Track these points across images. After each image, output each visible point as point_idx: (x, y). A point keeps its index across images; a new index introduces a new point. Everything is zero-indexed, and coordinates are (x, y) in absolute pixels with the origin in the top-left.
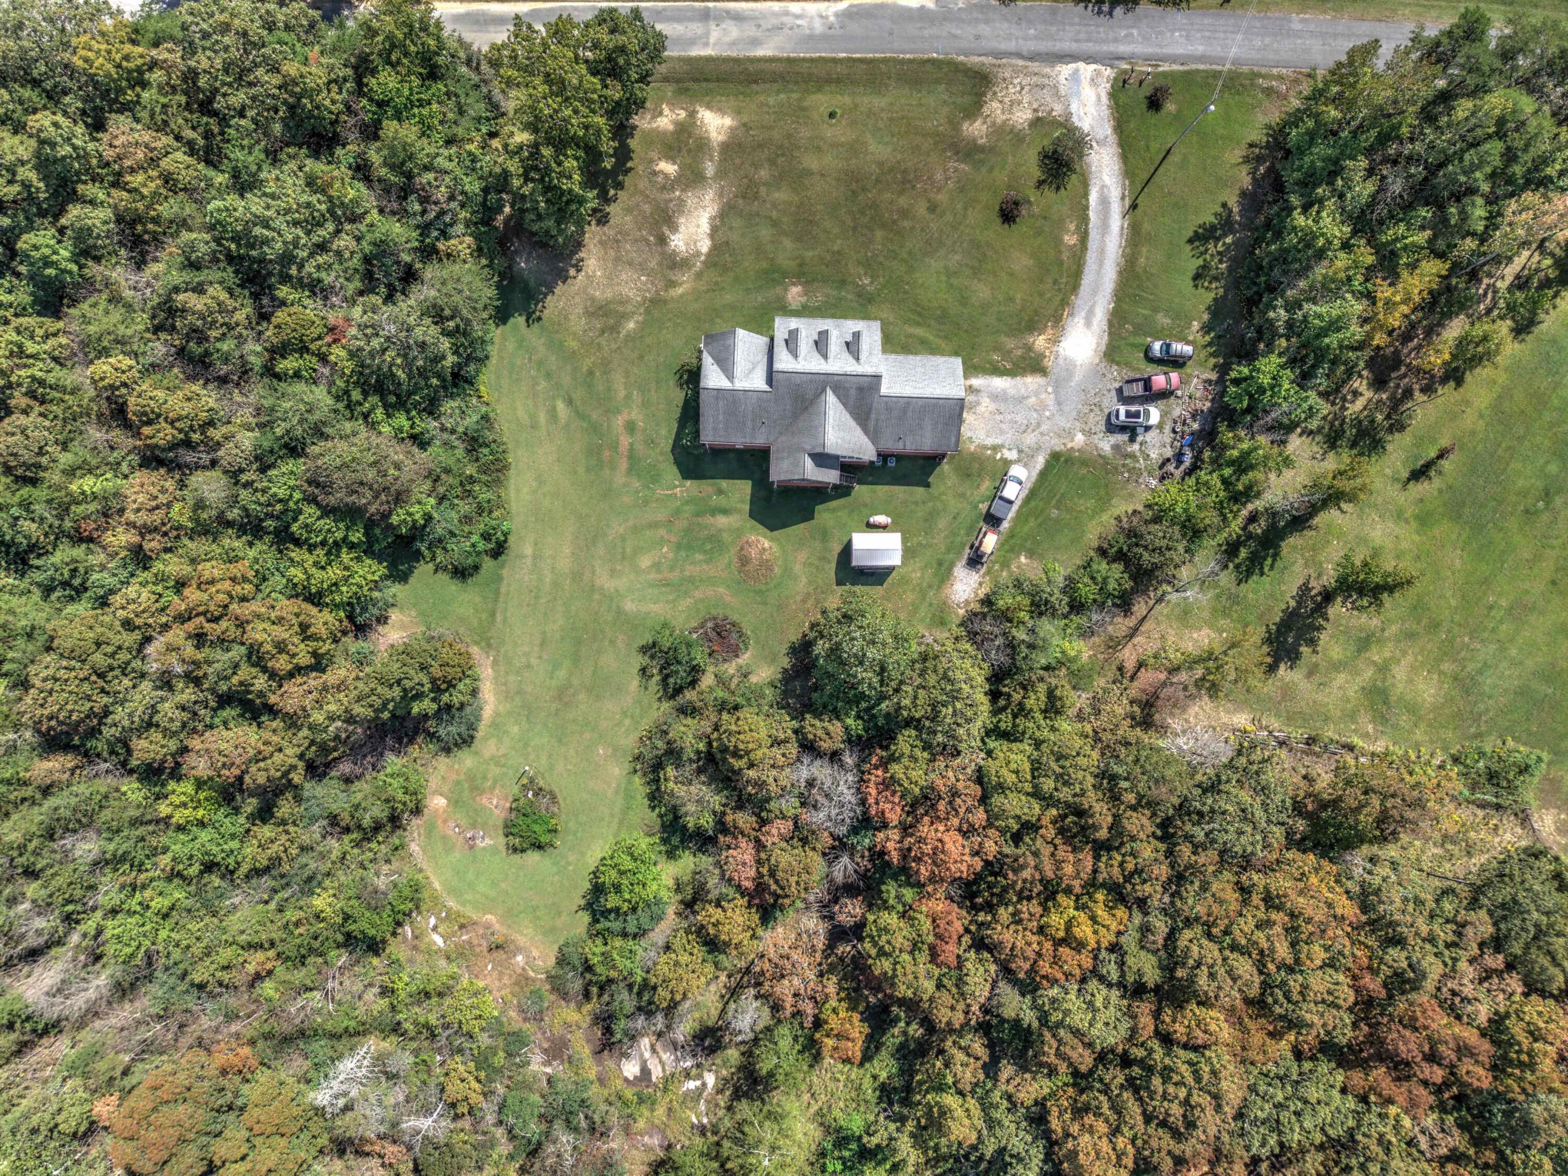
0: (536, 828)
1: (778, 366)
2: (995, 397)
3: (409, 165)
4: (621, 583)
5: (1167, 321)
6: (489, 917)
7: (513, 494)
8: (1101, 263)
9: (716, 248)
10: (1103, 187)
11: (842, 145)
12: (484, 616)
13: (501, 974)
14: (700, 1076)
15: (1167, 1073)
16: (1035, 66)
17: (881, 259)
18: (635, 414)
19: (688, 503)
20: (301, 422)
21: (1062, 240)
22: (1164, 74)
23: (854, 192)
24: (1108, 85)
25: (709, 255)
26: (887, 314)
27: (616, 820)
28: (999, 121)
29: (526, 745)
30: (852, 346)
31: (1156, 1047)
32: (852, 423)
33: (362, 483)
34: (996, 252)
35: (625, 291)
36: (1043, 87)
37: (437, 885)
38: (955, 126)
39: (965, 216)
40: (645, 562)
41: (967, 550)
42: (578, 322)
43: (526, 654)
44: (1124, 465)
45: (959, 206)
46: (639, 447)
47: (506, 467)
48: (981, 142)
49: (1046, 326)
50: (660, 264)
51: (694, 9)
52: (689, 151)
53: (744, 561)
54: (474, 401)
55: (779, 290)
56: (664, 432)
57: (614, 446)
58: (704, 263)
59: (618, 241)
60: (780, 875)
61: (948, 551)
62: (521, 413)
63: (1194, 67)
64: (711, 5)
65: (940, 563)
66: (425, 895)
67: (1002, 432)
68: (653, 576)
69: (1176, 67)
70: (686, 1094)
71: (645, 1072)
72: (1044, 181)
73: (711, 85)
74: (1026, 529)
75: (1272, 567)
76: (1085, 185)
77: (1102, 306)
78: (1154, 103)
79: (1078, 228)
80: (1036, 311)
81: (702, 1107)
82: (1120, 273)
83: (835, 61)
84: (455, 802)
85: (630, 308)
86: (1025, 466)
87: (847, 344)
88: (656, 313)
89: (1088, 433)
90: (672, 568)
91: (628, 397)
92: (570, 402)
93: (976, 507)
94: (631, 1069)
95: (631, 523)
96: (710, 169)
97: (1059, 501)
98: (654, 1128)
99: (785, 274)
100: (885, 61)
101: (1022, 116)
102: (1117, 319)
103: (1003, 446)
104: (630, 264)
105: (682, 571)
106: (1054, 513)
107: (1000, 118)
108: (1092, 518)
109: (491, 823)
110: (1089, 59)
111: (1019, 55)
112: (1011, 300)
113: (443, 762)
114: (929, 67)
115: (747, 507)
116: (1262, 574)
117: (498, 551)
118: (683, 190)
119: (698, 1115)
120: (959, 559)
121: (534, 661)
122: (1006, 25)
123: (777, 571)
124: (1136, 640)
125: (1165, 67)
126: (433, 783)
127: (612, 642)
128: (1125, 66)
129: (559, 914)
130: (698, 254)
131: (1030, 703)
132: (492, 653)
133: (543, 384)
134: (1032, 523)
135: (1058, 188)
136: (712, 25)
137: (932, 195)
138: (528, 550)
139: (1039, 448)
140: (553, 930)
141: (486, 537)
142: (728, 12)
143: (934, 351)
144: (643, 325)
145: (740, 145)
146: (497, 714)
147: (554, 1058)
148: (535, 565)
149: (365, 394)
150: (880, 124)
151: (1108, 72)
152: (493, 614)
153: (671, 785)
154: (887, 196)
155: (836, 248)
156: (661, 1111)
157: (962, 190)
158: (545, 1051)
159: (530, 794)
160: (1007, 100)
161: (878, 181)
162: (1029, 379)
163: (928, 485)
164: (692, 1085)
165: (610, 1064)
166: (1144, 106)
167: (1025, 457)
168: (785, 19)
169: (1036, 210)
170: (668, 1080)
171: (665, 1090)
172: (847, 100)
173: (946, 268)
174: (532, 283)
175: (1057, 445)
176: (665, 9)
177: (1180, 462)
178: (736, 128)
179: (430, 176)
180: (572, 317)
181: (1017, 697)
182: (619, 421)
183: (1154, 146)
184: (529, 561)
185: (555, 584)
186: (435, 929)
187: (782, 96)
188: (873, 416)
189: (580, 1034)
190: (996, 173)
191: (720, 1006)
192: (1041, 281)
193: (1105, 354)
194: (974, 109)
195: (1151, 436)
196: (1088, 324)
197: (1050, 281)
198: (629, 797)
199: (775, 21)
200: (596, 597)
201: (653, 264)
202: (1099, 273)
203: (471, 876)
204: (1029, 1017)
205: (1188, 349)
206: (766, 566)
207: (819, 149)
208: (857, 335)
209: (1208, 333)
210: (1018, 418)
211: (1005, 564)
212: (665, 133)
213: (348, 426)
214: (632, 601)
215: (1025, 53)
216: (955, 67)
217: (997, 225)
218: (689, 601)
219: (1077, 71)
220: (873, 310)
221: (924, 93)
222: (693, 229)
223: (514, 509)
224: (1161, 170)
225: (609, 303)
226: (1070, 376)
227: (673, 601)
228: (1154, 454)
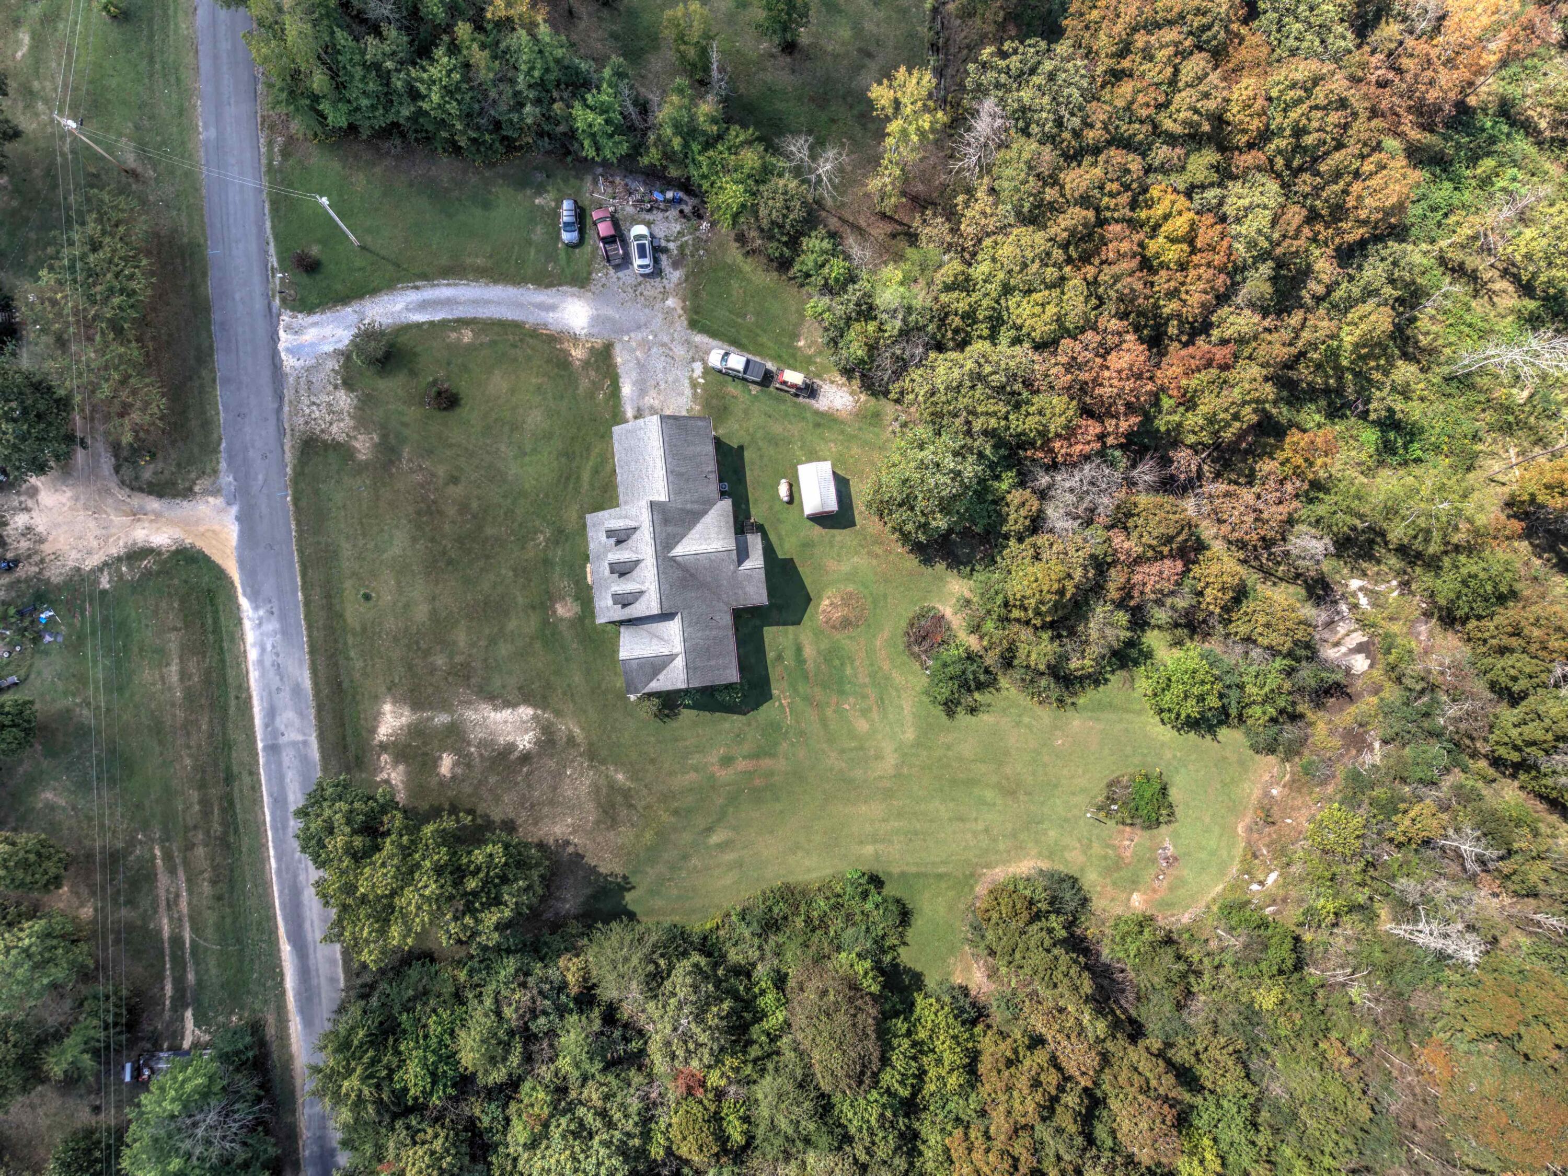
0: (1148, 795)
1: (655, 610)
2: (642, 392)
3: (501, 1034)
4: (888, 748)
5: (539, 230)
6: (1240, 830)
7: (814, 875)
8: (487, 302)
9: (527, 698)
10: (407, 309)
11: (398, 583)
12: (943, 885)
13: (1292, 808)
14: (1354, 595)
15: (1299, 132)
16: (288, 394)
17: (516, 524)
18: (713, 758)
19: (796, 690)
20: (799, 1104)
21: (468, 344)
22: (281, 260)
23: (450, 562)
24: (300, 316)
25: (535, 706)
26: (575, 510)
27: (1126, 716)
28: (352, 423)
29: (1066, 820)
30: (621, 537)
31: (1273, 146)
32: (699, 527)
33: (854, 1025)
34: (492, 409)
35: (584, 789)
36: (310, 383)
37: (1219, 888)
38: (363, 468)
39: (458, 445)
40: (862, 725)
41: (801, 399)
42: (625, 835)
43: (975, 834)
44: (692, 256)
45: (448, 453)
46: (746, 748)
47: (788, 887)
48: (376, 439)
49: (561, 350)
50: (552, 756)
51: (267, 763)
52: (425, 744)
53: (846, 623)
54: (721, 933)
55: (563, 627)
56: (727, 725)
57: (750, 774)
58: (544, 710)
59: (532, 806)
60: (1171, 532)
61: (803, 418)
62: (728, 880)
63: (269, 231)
64: (260, 745)
65: (817, 425)
66: (1231, 897)
67: (677, 380)
68: (875, 715)
69: (272, 249)
70: (1374, 605)
71: (1360, 648)
72: (410, 370)
73: (349, 732)
74: (770, 344)
75: (771, 102)
76: (408, 327)
77: (533, 295)
78: (313, 267)
79: (454, 329)
80: (548, 362)
81: (1382, 587)
82: (496, 282)
83: (307, 603)
84: (1134, 884)
85: (602, 782)
86: (708, 353)
87: (619, 542)
88: (604, 753)
89: (665, 294)
90: (864, 697)
91: (696, 769)
92: (709, 830)
93: (756, 396)
94: (1360, 663)
95: (825, 746)
96: (442, 719)
97: (738, 315)
98: (1412, 633)
99: (545, 623)
100: (301, 551)
101: (344, 400)
102: (545, 280)
103: (691, 378)
104: (555, 789)
105: (865, 685)
106: (750, 318)
107: (348, 422)
108: (749, 281)
109: (1148, 844)
110: (274, 339)
111: (279, 410)
112: (539, 388)
113: (1098, 904)
115: (791, 629)
116: (779, 111)
117: (876, 881)
118: (469, 744)
119: (1391, 590)
120: (810, 407)
121: (980, 826)
122: (247, 429)
123: (851, 588)
124: (863, 224)
125: (274, 261)
126: (1119, 911)
127: (949, 748)
128: (277, 301)
129: (1225, 758)
130: (535, 718)
131: (963, 306)
132: (979, 871)
133: (695, 861)
134: (764, 339)
135: (415, 355)
136: (282, 740)
137: (441, 482)
138: (869, 850)
139: (687, 342)
140: (1242, 763)
141: (865, 895)
142: (266, 726)
143: (607, 457)
144: (619, 764)
145: (412, 691)
146: (1040, 855)
147: (1364, 741)
148: (882, 841)
149: (750, 1042)
150: (371, 545)
151: (286, 318)
152: (940, 877)
153: (1087, 662)
154: (447, 528)
155: (511, 574)
156: (1395, 628)
157: (430, 452)
158: (1360, 752)
159: (1115, 807)
160: (328, 418)
161: (433, 540)
162: (619, 360)
163: (741, 448)
164: (1363, 601)
165: (1359, 684)
166: (317, 277)
167: (700, 355)
168: (268, 663)
169: (441, 374)
170: (1363, 624)
171: (1373, 625)
172: (348, 584)
173: (516, 458)
174: (588, 891)
175: (681, 324)
176: (271, 795)
177: (680, 201)
178: (394, 697)
179: (508, 1012)
180: (620, 841)
181: (957, 322)
182: (724, 775)
183: (358, 263)
184: (880, 847)
185: (900, 815)
186: (1261, 883)
187: (352, 654)
188: (689, 506)
189: (1336, 719)
190: (406, 419)
191: (1284, 584)
192: (515, 360)
193: (582, 287)
194: (343, 451)
195: (660, 232)
196: (552, 308)
197: (513, 351)
198: (1100, 707)
199: (272, 673)
200: (905, 771)
201: (552, 764)
202: (498, 304)
203: (1203, 855)
204: (1266, 269)
205: (567, 205)
206: (847, 599)
207: (407, 606)
208: (610, 533)
209: (545, 188)
210: (660, 366)
211: (809, 360)
212: (408, 773)
213: (789, 1055)
214: (904, 732)
215: (276, 405)
216: (299, 474)
217: (463, 412)
218: (895, 674)
219: (288, 350)
220: (571, 526)
221: (331, 504)
222: (509, 727)
223: (829, 871)
224: (383, 252)
225: (599, 805)
226: (608, 319)
227: (897, 690)
228: (676, 227)
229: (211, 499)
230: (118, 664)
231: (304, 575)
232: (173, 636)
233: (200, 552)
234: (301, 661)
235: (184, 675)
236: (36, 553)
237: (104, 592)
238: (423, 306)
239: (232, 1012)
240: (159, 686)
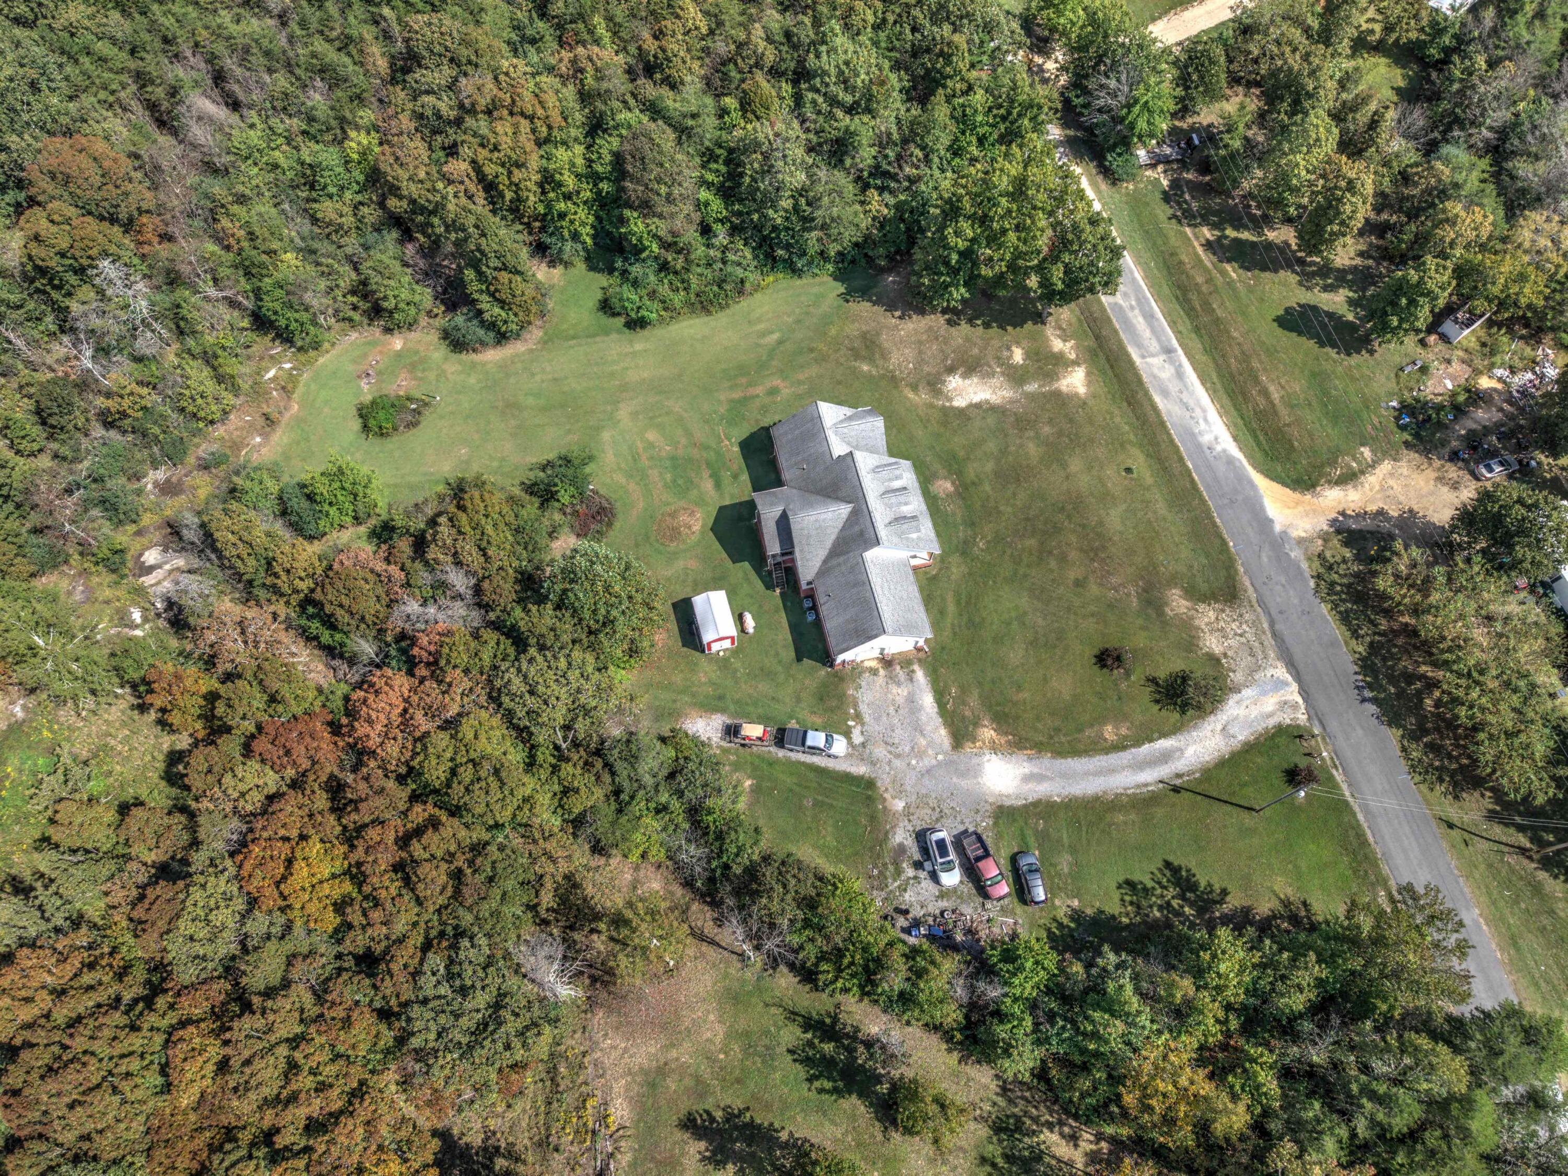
0: (382, 415)
1: (858, 457)
2: (911, 699)
4: (626, 423)
5: (1065, 867)
6: (296, 407)
7: (685, 323)
8: (1099, 773)
9: (961, 413)
10: (1181, 750)
11: (1104, 486)
12: (571, 332)
13: (242, 428)
14: (146, 620)
16: (1269, 640)
17: (1009, 552)
19: (718, 453)
21: (1105, 724)
22: (1331, 777)
24: (1288, 721)
25: (952, 408)
26: (957, 570)
27: (399, 481)
28: (1197, 622)
29: (459, 393)
34: (1062, 658)
35: (895, 355)
36: (1252, 655)
37: (321, 360)
38: (1173, 580)
39: (1084, 617)
40: (651, 436)
42: (853, 329)
43: (543, 370)
44: (885, 865)
45: (1092, 608)
46: (757, 403)
47: (709, 313)
48: (1167, 610)
49: (1006, 734)
50: (929, 374)
51: (1169, 341)
52: (1040, 368)
53: (674, 517)
54: (758, 273)
55: (943, 472)
57: (751, 384)
58: (944, 406)
59: (937, 338)
61: (737, 702)
62: (759, 311)
63: (1356, 809)
64: (1180, 352)
65: (721, 698)
66: (312, 353)
67: (877, 719)
68: (640, 446)
69: (1345, 789)
70: (127, 612)
71: (150, 569)
72: (1157, 684)
73: (1109, 371)
74: (782, 777)
75: (821, 1091)
76: (1174, 731)
77: (1052, 789)
78: (1294, 777)
79: (1126, 737)
80: (1017, 718)
81: (114, 631)
82: (1096, 798)
83: (1181, 459)
84: (399, 355)
85: (880, 362)
86: (850, 755)
88: (883, 383)
89: (908, 813)
90: (651, 458)
91: (800, 383)
92: (780, 342)
93: (791, 717)
94: (151, 557)
95: (685, 415)
96: (1032, 387)
97: (823, 803)
98: (91, 592)
99: (960, 473)
100: (1203, 501)
101: (1213, 644)
102: (1043, 808)
103: (863, 724)
104: (920, 352)
105: (651, 467)
106: (808, 803)
107: (1201, 623)
108: (815, 846)
109: (384, 385)
110: (1304, 692)
111: (1272, 624)
112: (1019, 688)
113: (433, 337)
114: (1217, 542)
115: (727, 502)
116: (810, 1080)
117: (632, 324)
118: (1003, 374)
119: (104, 630)
120: (731, 716)
121: (538, 378)
122: (1295, 601)
123: (672, 546)
125: (1338, 776)
126: (413, 336)
127: (569, 431)
128: (1317, 732)
130: (950, 400)
132: (539, 346)
133: (790, 320)
134: (789, 781)
135: (1157, 702)
136: (1163, 357)
137: (1092, 579)
139: (873, 764)
140: (287, 458)
142: (1180, 365)
143: (936, 625)
144: (870, 378)
145: (1064, 404)
146: (484, 364)
147: (161, 489)
148: (626, 355)
150: (1140, 514)
151: (1302, 717)
152: (573, 338)
154: (1073, 539)
155: (1002, 508)
156: (108, 593)
157: (1111, 606)
158: (168, 481)
159: (414, 406)
160: (1222, 624)
161: (1084, 526)
162: (943, 732)
163: (799, 659)
164: (137, 616)
165: (157, 536)
166: (1286, 766)
167: (858, 751)
168: (1198, 410)
169: (1123, 686)
170: (140, 592)
171: (131, 593)
172: (1149, 480)
173: (1025, 613)
174: (876, 289)
175: (884, 782)
177: (910, 927)
178: (1078, 398)
180: (856, 325)
182: (777, 382)
183: (1249, 791)
184: (629, 349)
185: (612, 374)
186: (281, 369)
187: (1127, 428)
188: (841, 559)
189: (186, 503)
190: (1144, 634)
192: (1052, 714)
193: (1001, 807)
194: (1195, 595)
195: (927, 885)
196: (1027, 778)
197: (1057, 723)
198: (423, 485)
199: (1191, 403)
200: (609, 408)
201: (927, 369)
202: (1087, 774)
203: (332, 383)
206: (675, 534)
207: (1090, 468)
209: (1072, 919)
210: (898, 732)
211: (737, 766)
212: (1049, 346)
214: (612, 437)
215: (1277, 627)
216: (1229, 565)
217: (1090, 652)
218: (623, 481)
219: (1287, 684)
220: (955, 559)
221: (1191, 546)
222: (971, 390)
223: (670, 328)
224: (1229, 808)
225: (879, 346)
226: (962, 775)
227: (620, 468)
228: (909, 897)
229: (1303, 535)
230: (1326, 393)
231: (1192, 481)
232: (1288, 420)
233: (1294, 490)
234: (1169, 413)
235: (1265, 393)
236: (1439, 469)
237: (1363, 445)
238: (1165, 757)
239: (1135, 190)
240: (1283, 381)
